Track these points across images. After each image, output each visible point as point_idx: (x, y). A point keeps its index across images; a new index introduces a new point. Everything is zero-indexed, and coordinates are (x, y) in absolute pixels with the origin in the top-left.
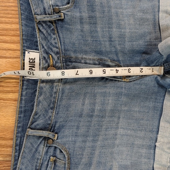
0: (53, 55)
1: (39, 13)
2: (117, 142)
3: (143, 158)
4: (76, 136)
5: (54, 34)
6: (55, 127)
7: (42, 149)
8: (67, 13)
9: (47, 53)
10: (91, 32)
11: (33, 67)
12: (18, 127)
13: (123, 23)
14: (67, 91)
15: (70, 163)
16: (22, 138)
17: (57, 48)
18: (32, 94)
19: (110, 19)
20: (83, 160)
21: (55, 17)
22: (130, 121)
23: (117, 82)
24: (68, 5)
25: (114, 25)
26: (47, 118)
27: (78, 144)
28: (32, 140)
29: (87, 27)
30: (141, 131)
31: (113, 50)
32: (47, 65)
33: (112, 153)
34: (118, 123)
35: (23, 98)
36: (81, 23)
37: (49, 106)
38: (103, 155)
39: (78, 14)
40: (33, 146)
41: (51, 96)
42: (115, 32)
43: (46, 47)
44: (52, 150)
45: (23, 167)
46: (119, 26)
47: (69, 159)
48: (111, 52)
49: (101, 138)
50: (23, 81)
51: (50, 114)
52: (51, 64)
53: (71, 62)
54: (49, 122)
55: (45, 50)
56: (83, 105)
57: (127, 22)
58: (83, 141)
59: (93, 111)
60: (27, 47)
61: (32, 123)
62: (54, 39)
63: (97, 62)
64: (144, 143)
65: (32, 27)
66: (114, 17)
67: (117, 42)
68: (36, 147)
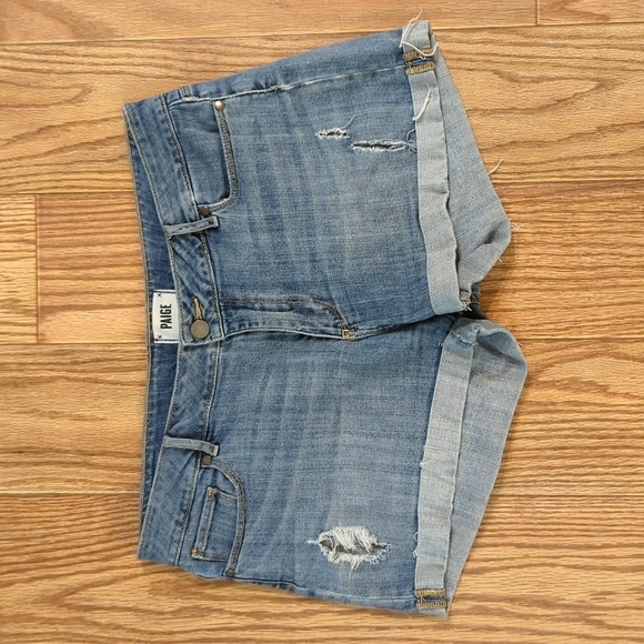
0: (201, 298)
1: (172, 220)
2: (339, 460)
3: (394, 492)
4: (252, 448)
5: (202, 256)
6: (213, 432)
7: (193, 473)
8: (222, 215)
9: (190, 295)
10: (274, 247)
11: (168, 321)
12: (149, 433)
13: (337, 222)
14: (232, 363)
15: (244, 500)
16: (155, 453)
17: (208, 283)
18: (170, 372)
19: (310, 217)
20: (269, 494)
21: (202, 225)
22: (363, 417)
23: (330, 343)
24: (225, 200)
25: (319, 230)
26: (197, 415)
27: (255, 464)
28: (172, 457)
29: (264, 238)
30: (389, 437)
31: (319, 278)
32: (189, 317)
33: (329, 482)
34: (337, 423)
35: (155, 379)
36: (253, 231)
37: (200, 392)
38: (309, 486)
39: (245, 216)
40: (175, 468)
41: (204, 373)
42: (322, 242)
43: (187, 284)
44: (209, 475)
45: (159, 506)
46: (328, 230)
47: (243, 492)
48: (314, 283)
49: (302, 452)
50: (152, 348)
51: (202, 408)
52: (198, 315)
53: (236, 308)
54: (201, 423)
55: (186, 288)
56: (263, 389)
57: (346, 219)
58: (266, 458)
59: (281, 400)
60: (155, 285)
61: (172, 425)
62: (203, 265)
63: (285, 306)
64: (397, 463)
65: (162, 247)
66: (318, 214)
67: (326, 263)
68: (180, 469)
